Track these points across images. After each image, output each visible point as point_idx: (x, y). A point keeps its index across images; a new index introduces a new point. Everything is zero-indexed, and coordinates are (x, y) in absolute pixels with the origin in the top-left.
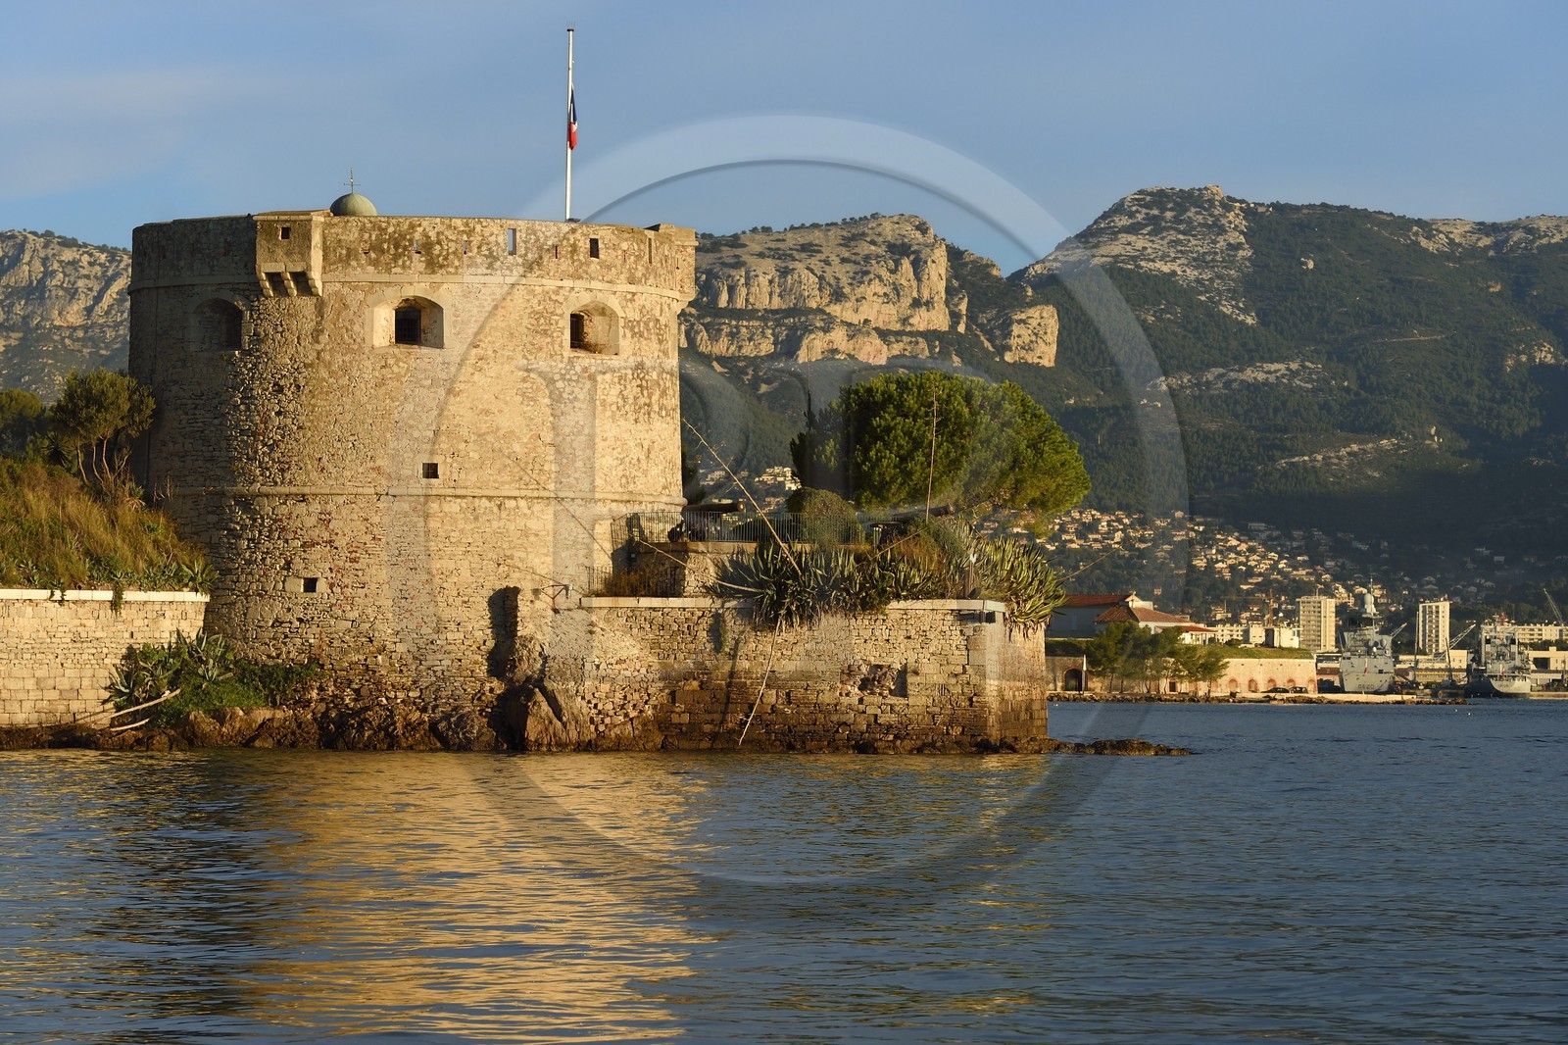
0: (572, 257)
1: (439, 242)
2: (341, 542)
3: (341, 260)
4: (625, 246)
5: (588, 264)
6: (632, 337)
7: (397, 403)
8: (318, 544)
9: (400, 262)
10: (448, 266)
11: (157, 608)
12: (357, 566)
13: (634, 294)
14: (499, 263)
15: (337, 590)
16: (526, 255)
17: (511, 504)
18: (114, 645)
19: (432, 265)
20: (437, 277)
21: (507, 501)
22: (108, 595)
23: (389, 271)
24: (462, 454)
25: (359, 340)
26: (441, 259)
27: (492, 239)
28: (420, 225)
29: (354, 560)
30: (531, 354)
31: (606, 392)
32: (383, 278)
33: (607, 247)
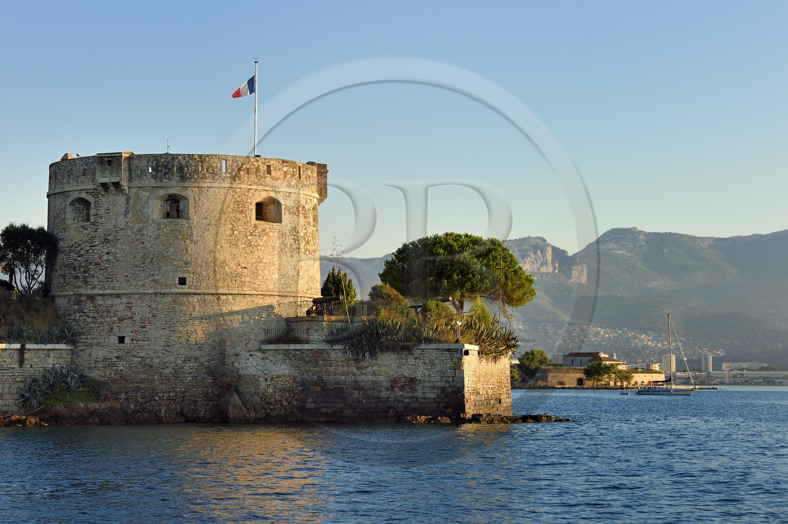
0: (256, 174)
1: (187, 166)
2: (137, 318)
3: (138, 176)
4: (285, 169)
5: (265, 178)
6: (289, 215)
7: (166, 247)
8: (126, 319)
9: (167, 177)
10: (191, 178)
11: (46, 352)
12: (144, 330)
13: (290, 193)
14: (217, 177)
15: (135, 342)
17: (225, 297)
18: (22, 371)
19: (183, 178)
20: (187, 184)
21: (222, 296)
22: (18, 346)
23: (161, 181)
24: (199, 272)
25: (146, 216)
26: (188, 175)
27: (214, 165)
28: (177, 158)
29: (143, 327)
30: (234, 222)
31: (275, 242)
32: (159, 184)
33: (275, 170)
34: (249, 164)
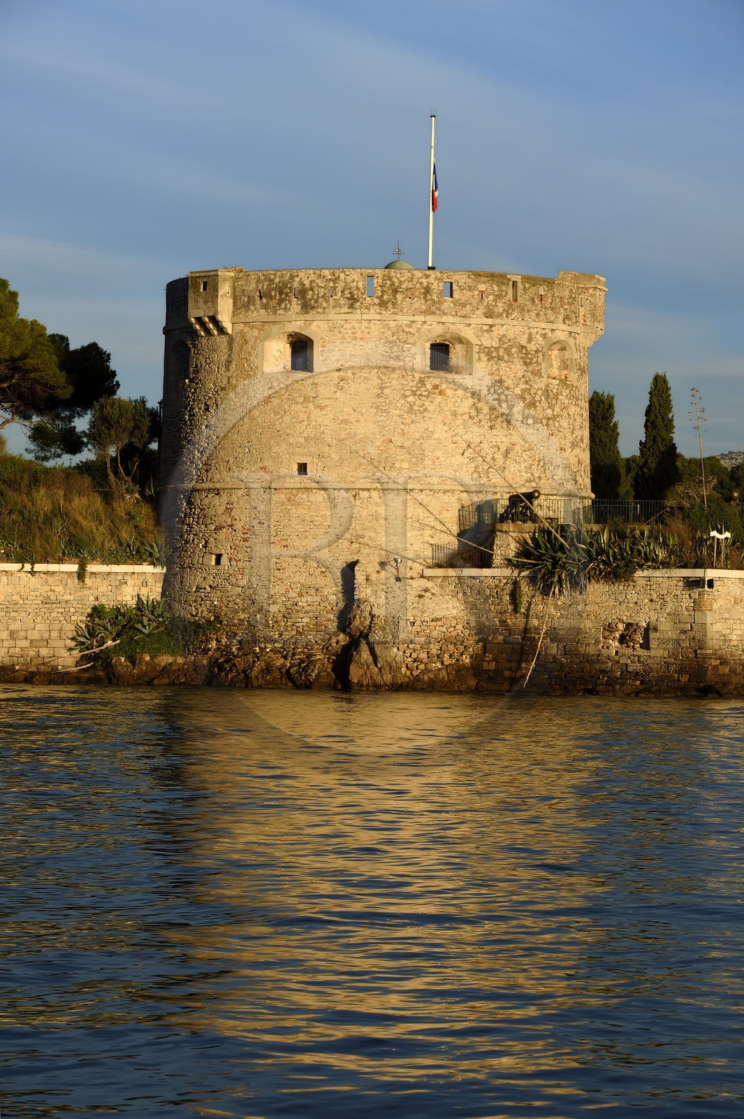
0: (425, 298)
1: (311, 289)
2: (238, 526)
3: (244, 306)
4: (482, 287)
5: (440, 303)
6: (489, 360)
7: (279, 416)
8: (224, 527)
9: (283, 306)
10: (317, 307)
11: (120, 577)
12: (247, 544)
13: (491, 326)
14: (358, 304)
15: (234, 563)
16: (382, 296)
17: (366, 494)
18: (81, 606)
19: (306, 307)
20: (309, 317)
21: (361, 492)
22: (74, 568)
23: (275, 313)
24: (326, 455)
25: (254, 368)
26: (312, 302)
27: (354, 285)
28: (297, 276)
29: (245, 540)
30: (385, 375)
31: (457, 405)
32: (271, 318)
33: (461, 289)
34: (412, 281)
